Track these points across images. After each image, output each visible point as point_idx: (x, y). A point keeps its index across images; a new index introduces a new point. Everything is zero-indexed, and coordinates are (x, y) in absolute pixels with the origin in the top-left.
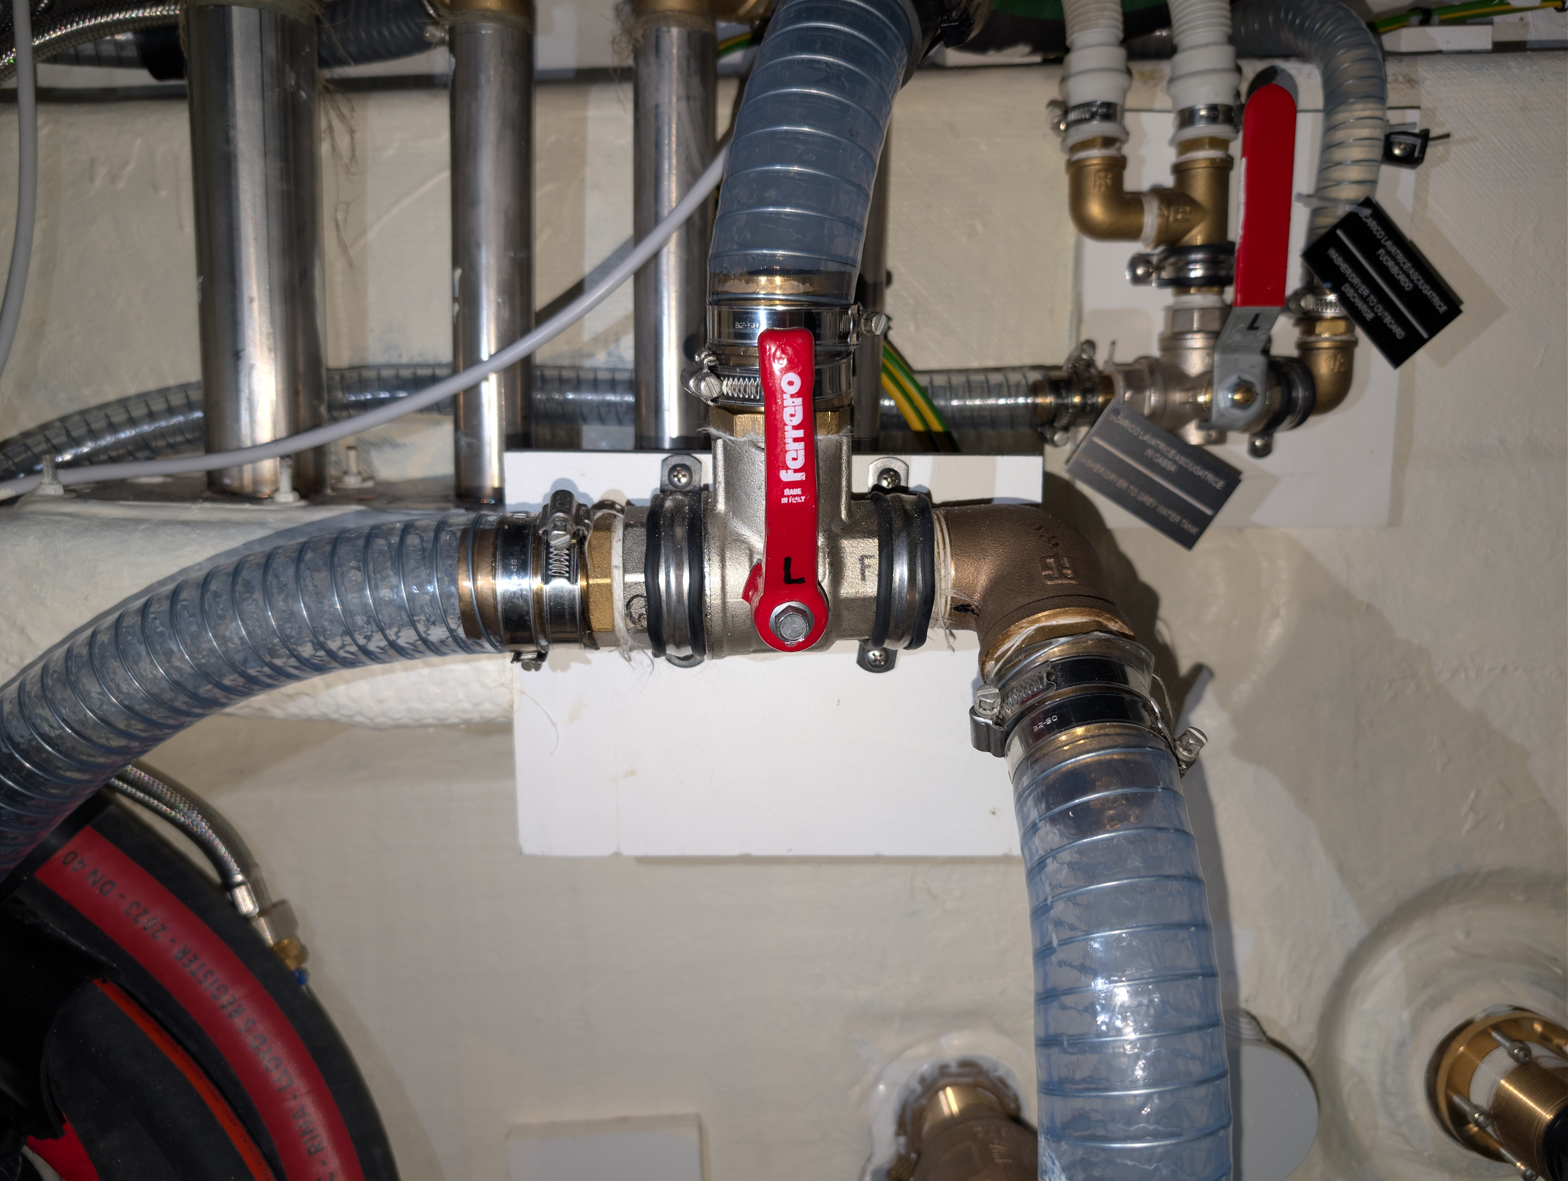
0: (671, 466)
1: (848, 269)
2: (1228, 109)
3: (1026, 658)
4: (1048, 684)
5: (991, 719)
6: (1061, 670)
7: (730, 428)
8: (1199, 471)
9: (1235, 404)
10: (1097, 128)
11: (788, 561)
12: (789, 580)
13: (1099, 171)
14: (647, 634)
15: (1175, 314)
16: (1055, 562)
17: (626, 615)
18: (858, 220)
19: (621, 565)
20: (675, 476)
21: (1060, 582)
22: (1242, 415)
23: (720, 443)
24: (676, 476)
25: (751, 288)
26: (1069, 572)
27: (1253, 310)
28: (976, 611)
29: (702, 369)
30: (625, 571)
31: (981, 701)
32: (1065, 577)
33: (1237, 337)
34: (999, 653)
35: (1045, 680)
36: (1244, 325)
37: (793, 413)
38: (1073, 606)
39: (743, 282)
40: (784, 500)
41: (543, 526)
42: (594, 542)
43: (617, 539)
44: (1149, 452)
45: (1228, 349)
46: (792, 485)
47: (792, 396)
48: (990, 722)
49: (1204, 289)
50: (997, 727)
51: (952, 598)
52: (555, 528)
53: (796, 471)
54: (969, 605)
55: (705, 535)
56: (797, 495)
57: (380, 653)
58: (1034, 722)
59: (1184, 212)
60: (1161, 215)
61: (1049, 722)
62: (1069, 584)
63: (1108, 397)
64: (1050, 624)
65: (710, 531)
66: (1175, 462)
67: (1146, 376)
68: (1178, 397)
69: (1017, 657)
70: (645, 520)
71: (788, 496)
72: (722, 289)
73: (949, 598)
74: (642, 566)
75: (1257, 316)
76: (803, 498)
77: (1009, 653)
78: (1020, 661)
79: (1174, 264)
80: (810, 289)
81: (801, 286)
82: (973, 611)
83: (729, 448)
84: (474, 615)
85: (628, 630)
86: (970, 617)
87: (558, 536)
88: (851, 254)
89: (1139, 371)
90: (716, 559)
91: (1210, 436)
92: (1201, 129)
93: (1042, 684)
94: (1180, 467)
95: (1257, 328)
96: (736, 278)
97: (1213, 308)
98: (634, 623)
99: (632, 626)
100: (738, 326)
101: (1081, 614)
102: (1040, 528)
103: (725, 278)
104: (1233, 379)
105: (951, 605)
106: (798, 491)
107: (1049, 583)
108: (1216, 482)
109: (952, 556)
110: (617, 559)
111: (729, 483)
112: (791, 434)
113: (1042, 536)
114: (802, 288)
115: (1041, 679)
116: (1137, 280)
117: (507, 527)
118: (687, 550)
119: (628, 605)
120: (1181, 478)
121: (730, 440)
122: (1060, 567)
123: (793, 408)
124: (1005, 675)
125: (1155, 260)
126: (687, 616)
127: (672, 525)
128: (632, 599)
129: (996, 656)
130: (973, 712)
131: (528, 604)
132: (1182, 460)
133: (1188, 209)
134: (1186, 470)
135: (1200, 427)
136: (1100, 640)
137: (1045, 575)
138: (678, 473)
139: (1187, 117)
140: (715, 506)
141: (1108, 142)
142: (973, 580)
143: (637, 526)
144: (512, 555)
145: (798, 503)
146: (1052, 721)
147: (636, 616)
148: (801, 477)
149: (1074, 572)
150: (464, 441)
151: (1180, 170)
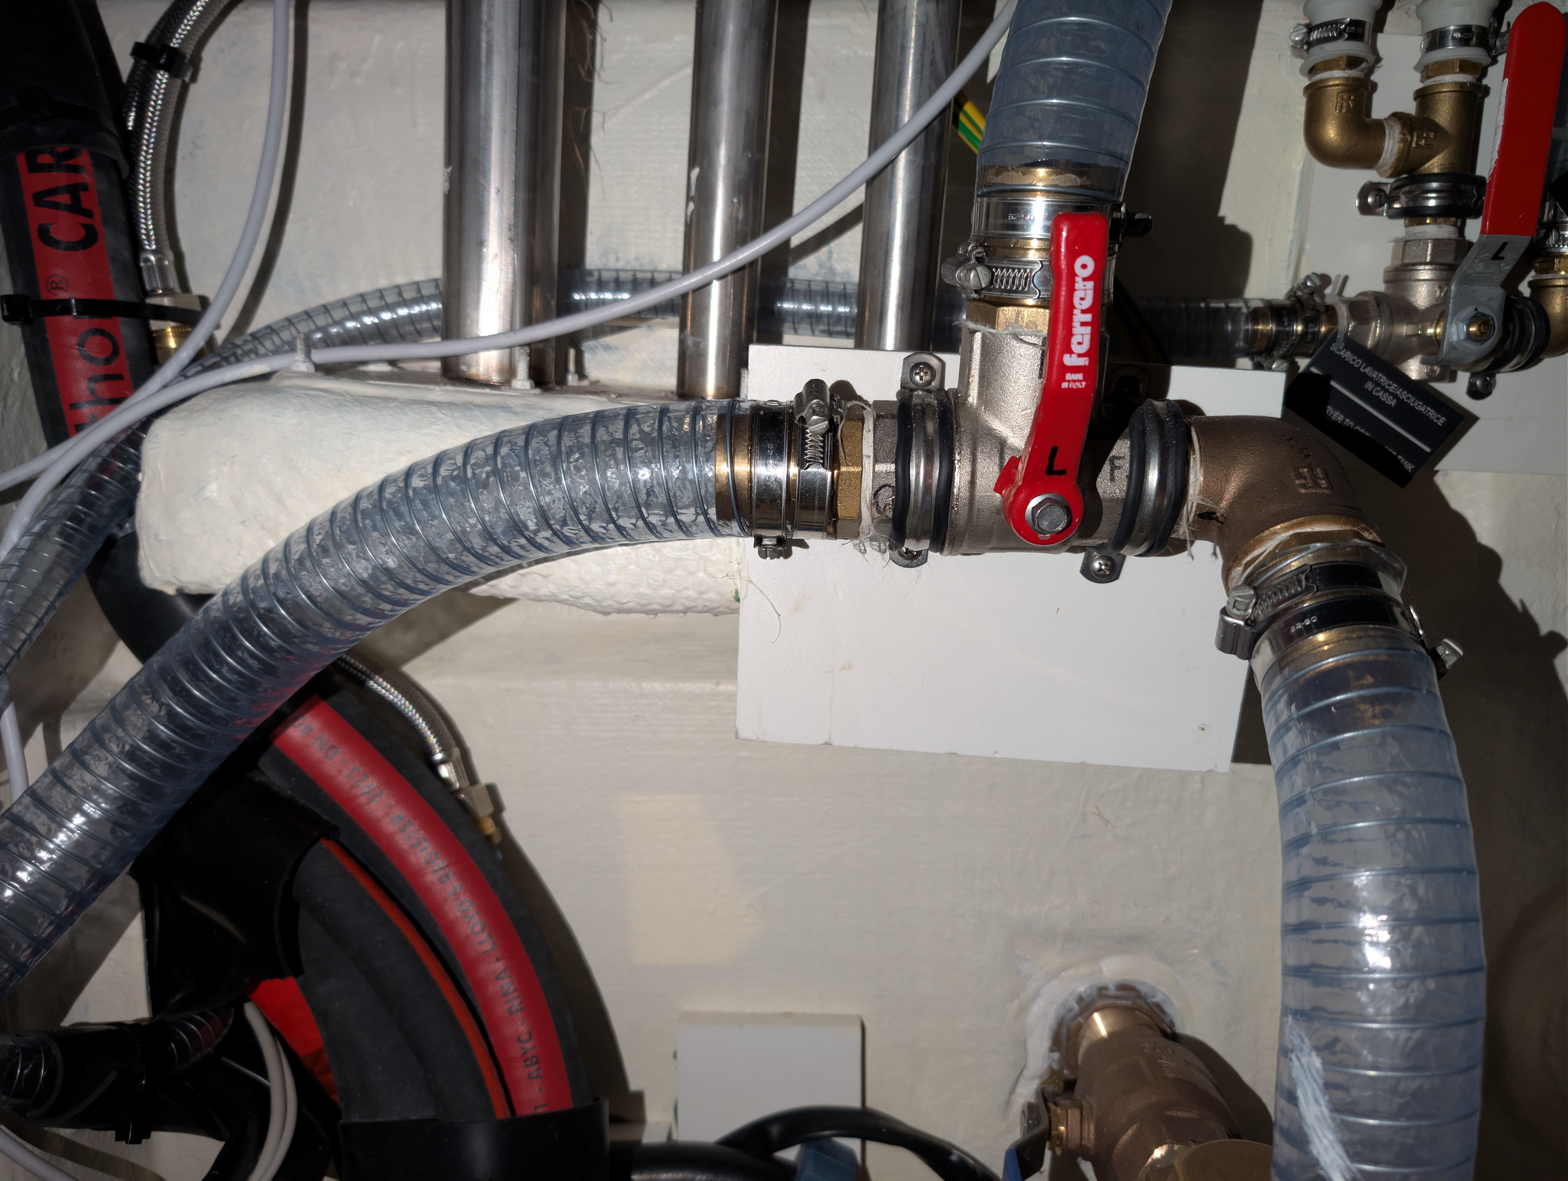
0: (912, 365)
1: (1122, 167)
2: (1482, 31)
3: (1281, 562)
4: (1307, 586)
5: (1243, 620)
6: (1319, 574)
7: (991, 321)
8: (1420, 407)
9: (1469, 336)
10: (1343, 47)
11: (1054, 450)
12: (1050, 471)
13: (1342, 92)
14: (890, 525)
15: (1405, 243)
16: (1309, 471)
17: (872, 504)
18: (1134, 116)
19: (872, 455)
20: (916, 374)
21: (1314, 491)
22: (1475, 350)
23: (978, 336)
24: (918, 374)
25: (1027, 180)
26: (1323, 482)
27: (1501, 238)
28: (1221, 519)
29: (969, 260)
30: (876, 461)
31: (1236, 601)
32: (1318, 485)
33: (1480, 267)
34: (1248, 558)
35: (1304, 583)
36: (1488, 255)
37: (1083, 296)
38: (1329, 514)
39: (1020, 173)
40: (1065, 385)
41: (799, 413)
42: (846, 431)
43: (867, 429)
44: (1369, 386)
45: (1466, 280)
46: (1075, 369)
47: (1085, 279)
48: (1242, 623)
49: (1440, 220)
50: (1248, 629)
51: (1198, 504)
52: (814, 413)
53: (1080, 355)
54: (1214, 513)
55: (957, 428)
56: (1079, 381)
57: (632, 529)
58: (1289, 624)
59: (1427, 138)
60: (1403, 140)
61: (1307, 622)
62: (1323, 493)
63: (1331, 327)
64: (1304, 531)
65: (962, 424)
66: (1395, 396)
67: (1372, 306)
68: (1404, 330)
69: (1271, 561)
70: (895, 412)
71: (1069, 381)
72: (996, 181)
73: (1195, 505)
74: (893, 456)
75: (1505, 244)
76: (1084, 383)
77: (1261, 558)
78: (1276, 565)
79: (1409, 192)
80: (1088, 183)
81: (1078, 179)
82: (1217, 519)
83: (988, 341)
84: (729, 496)
85: (873, 519)
86: (1214, 526)
87: (816, 422)
88: (1126, 152)
89: (1365, 302)
90: (967, 452)
91: (1434, 371)
92: (1451, 51)
93: (1301, 586)
94: (1400, 401)
95: (1503, 258)
96: (1013, 169)
97: (1449, 240)
98: (879, 512)
99: (876, 515)
100: (1012, 217)
101: (1335, 522)
102: (1291, 439)
103: (1001, 169)
104: (1469, 311)
105: (1196, 511)
106: (1080, 376)
107: (1303, 491)
108: (1438, 419)
109: (1201, 462)
110: (868, 448)
111: (984, 377)
112: (1079, 317)
113: (1293, 447)
114: (1079, 181)
115: (1300, 582)
116: (1365, 209)
117: (762, 413)
118: (938, 441)
119: (876, 494)
120: (1401, 413)
121: (990, 333)
122: (1314, 477)
123: (1084, 292)
124: (1257, 579)
125: (1387, 189)
126: (933, 509)
127: (923, 418)
128: (880, 488)
129: (1244, 562)
130: (1224, 612)
131: (781, 488)
132: (1403, 395)
133: (1432, 135)
134: (1408, 405)
135: (1423, 362)
136: (1358, 548)
137: (1299, 484)
138: (921, 371)
139: (1436, 39)
140: (966, 400)
141: (1353, 62)
142: (1221, 488)
143: (888, 418)
144: (769, 439)
145: (1078, 389)
146: (1311, 622)
147: (882, 505)
148: (1084, 362)
149: (1329, 482)
150: (690, 341)
151: (1424, 96)
